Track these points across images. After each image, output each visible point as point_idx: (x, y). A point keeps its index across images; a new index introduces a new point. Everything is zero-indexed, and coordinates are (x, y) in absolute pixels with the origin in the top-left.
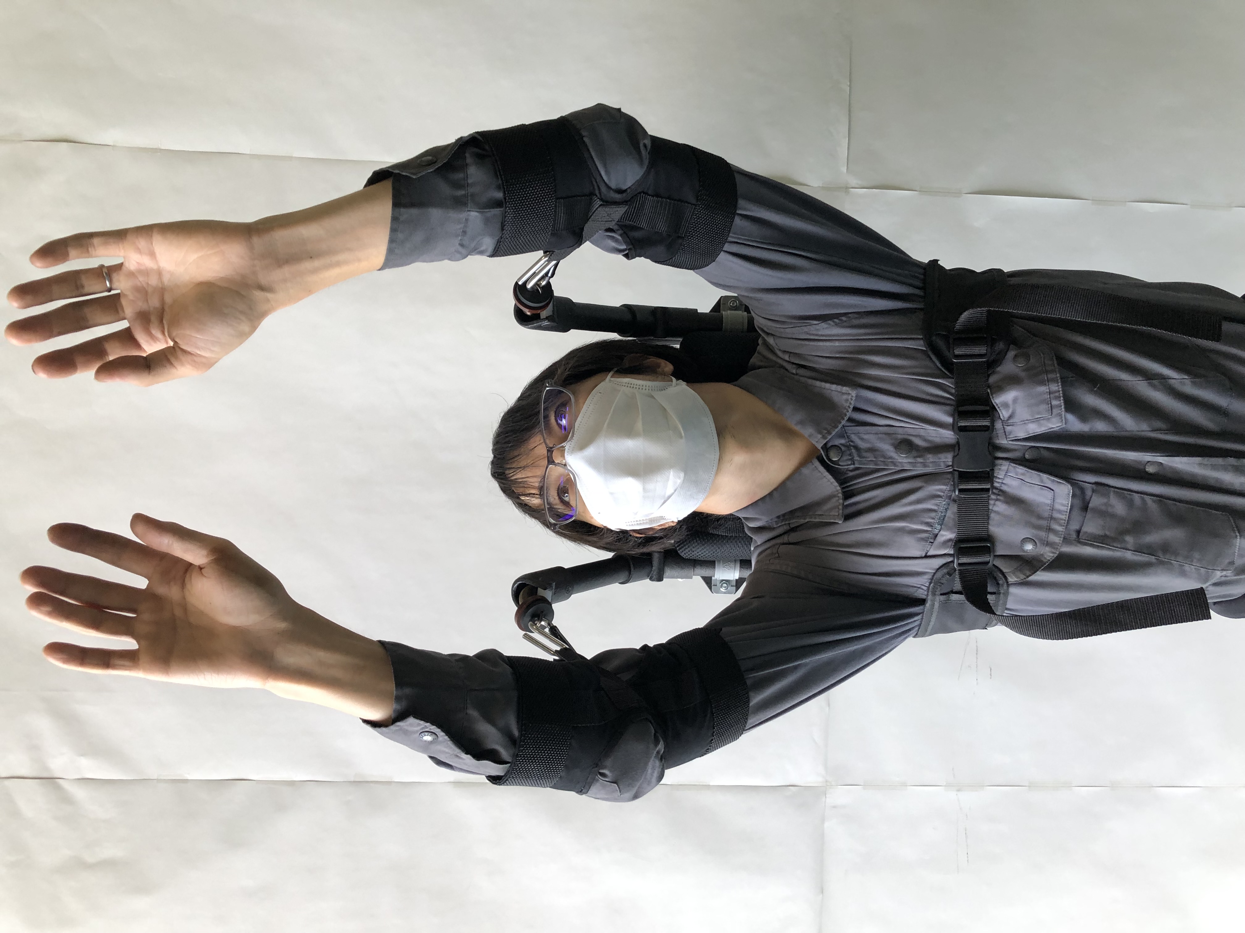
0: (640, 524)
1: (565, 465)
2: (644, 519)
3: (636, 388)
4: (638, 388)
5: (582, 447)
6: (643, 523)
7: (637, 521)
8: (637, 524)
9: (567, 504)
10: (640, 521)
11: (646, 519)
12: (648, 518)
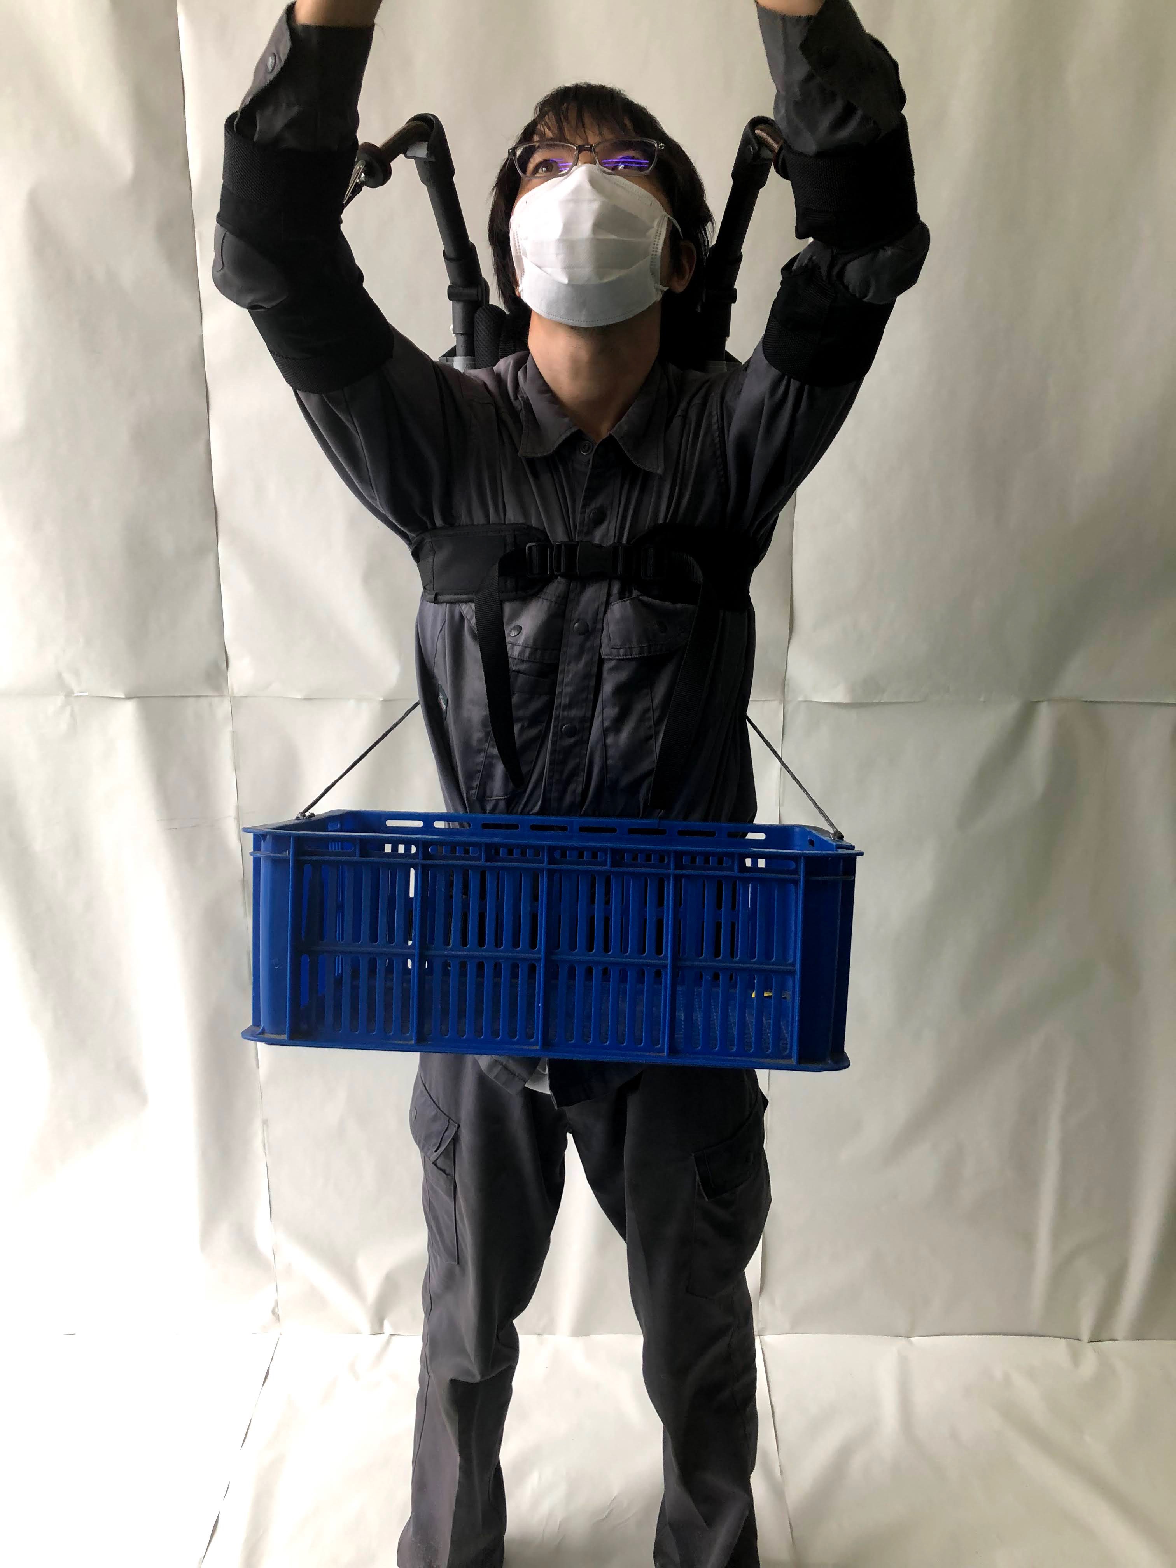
0: (516, 246)
1: (576, 165)
2: (521, 251)
3: (655, 241)
4: (654, 243)
5: (593, 182)
6: (517, 250)
7: (518, 243)
8: (515, 244)
9: (536, 170)
10: (519, 246)
11: (520, 252)
12: (522, 254)
